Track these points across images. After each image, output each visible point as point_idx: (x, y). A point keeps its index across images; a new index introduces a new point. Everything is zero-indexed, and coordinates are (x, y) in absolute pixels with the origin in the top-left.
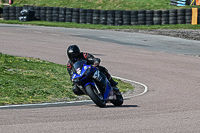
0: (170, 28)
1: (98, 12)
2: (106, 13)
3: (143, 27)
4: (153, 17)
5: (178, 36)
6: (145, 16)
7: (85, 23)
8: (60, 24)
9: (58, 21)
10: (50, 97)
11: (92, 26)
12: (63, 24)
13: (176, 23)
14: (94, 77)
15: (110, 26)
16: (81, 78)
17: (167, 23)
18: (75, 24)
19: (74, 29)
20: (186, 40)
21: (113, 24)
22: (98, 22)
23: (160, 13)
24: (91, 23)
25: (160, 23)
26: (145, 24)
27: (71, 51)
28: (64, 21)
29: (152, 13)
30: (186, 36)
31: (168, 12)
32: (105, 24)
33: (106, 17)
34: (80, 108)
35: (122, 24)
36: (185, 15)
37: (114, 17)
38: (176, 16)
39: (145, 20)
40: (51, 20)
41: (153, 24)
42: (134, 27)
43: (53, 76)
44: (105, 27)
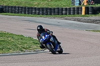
0: (71, 17)
1: (35, 9)
2: (39, 9)
3: (58, 16)
4: (62, 11)
5: (75, 20)
6: (59, 11)
7: (29, 14)
8: (16, 14)
9: (15, 13)
10: (11, 51)
11: (32, 15)
12: (17, 14)
13: (74, 14)
14: (51, 40)
15: (41, 15)
16: (44, 41)
17: (70, 14)
18: (23, 14)
19: (23, 17)
20: (79, 23)
21: (43, 14)
22: (35, 13)
23: (66, 9)
24: (32, 14)
25: (66, 14)
26: (59, 14)
27: (39, 28)
28: (18, 13)
29: (62, 9)
30: (79, 21)
31: (70, 9)
32: (39, 14)
33: (39, 11)
34: (26, 56)
35: (47, 14)
36: (78, 10)
37: (43, 11)
38: (74, 10)
39: (59, 13)
40: (12, 13)
41: (62, 14)
42: (53, 16)
43: (13, 40)
44: (39, 16)
